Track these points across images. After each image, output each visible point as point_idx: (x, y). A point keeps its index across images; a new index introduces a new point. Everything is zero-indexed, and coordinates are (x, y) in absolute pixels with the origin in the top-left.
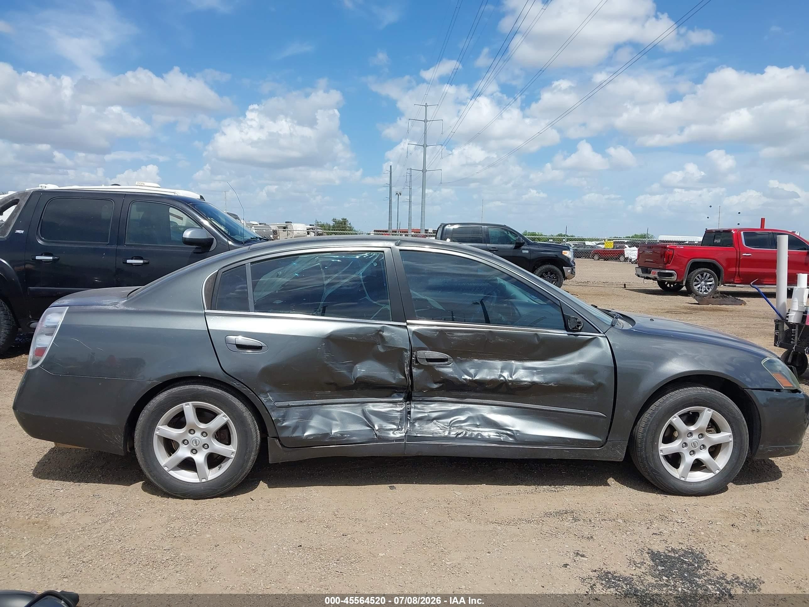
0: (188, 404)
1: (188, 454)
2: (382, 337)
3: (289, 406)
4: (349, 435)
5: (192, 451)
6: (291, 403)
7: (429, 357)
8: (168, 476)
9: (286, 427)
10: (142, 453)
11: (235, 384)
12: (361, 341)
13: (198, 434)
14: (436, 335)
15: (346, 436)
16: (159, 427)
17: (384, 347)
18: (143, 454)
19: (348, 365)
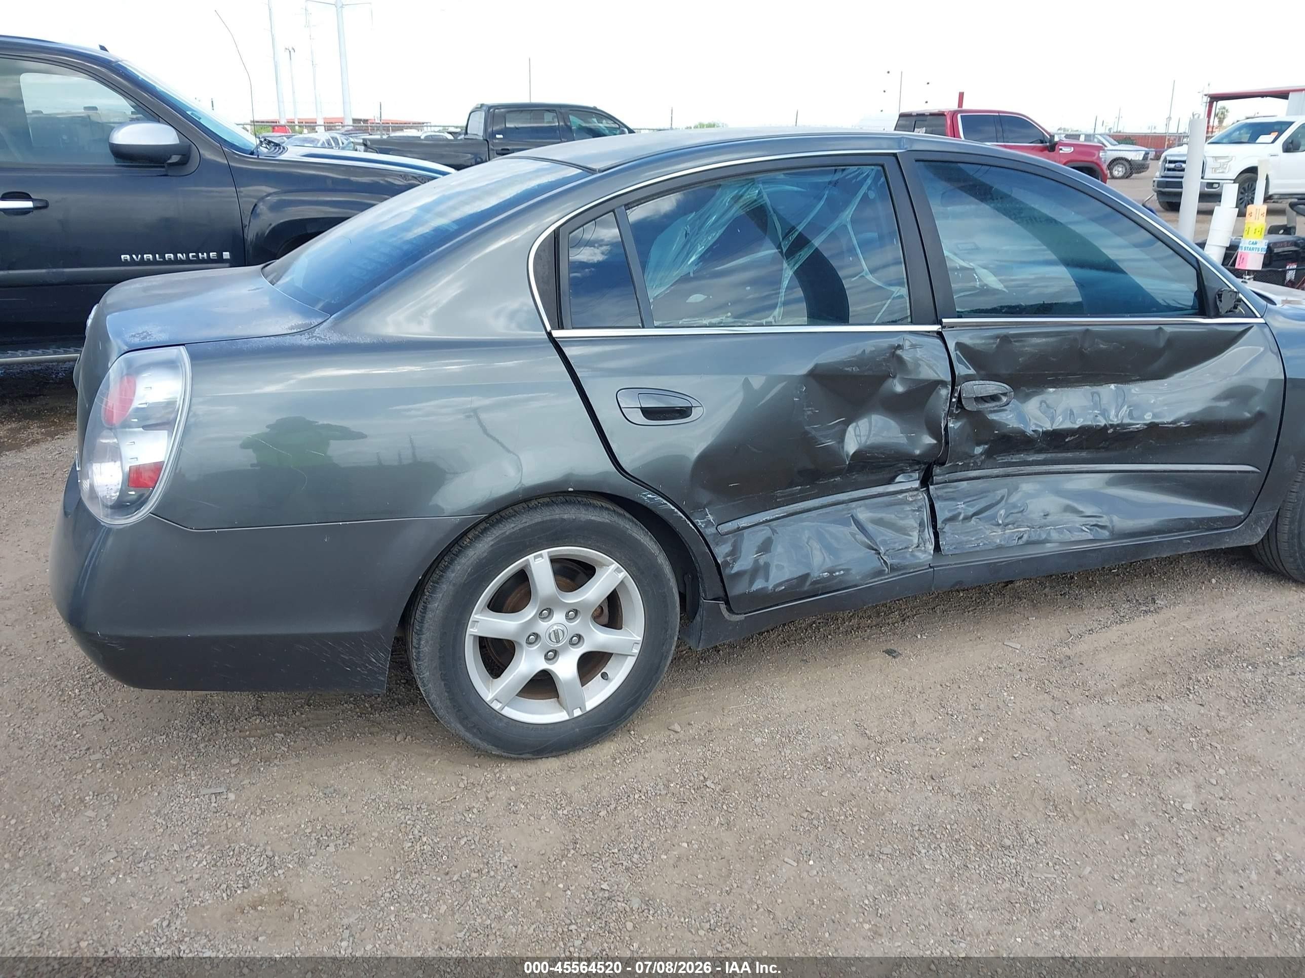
0: (541, 556)
1: (542, 665)
2: (900, 360)
3: (739, 529)
4: (842, 572)
5: (547, 658)
6: (744, 522)
7: (981, 394)
8: (501, 720)
9: (739, 574)
10: (443, 683)
11: (647, 497)
12: (866, 374)
13: (559, 617)
14: (995, 346)
15: (837, 573)
16: (476, 616)
17: (903, 381)
18: (445, 685)
19: (837, 428)
